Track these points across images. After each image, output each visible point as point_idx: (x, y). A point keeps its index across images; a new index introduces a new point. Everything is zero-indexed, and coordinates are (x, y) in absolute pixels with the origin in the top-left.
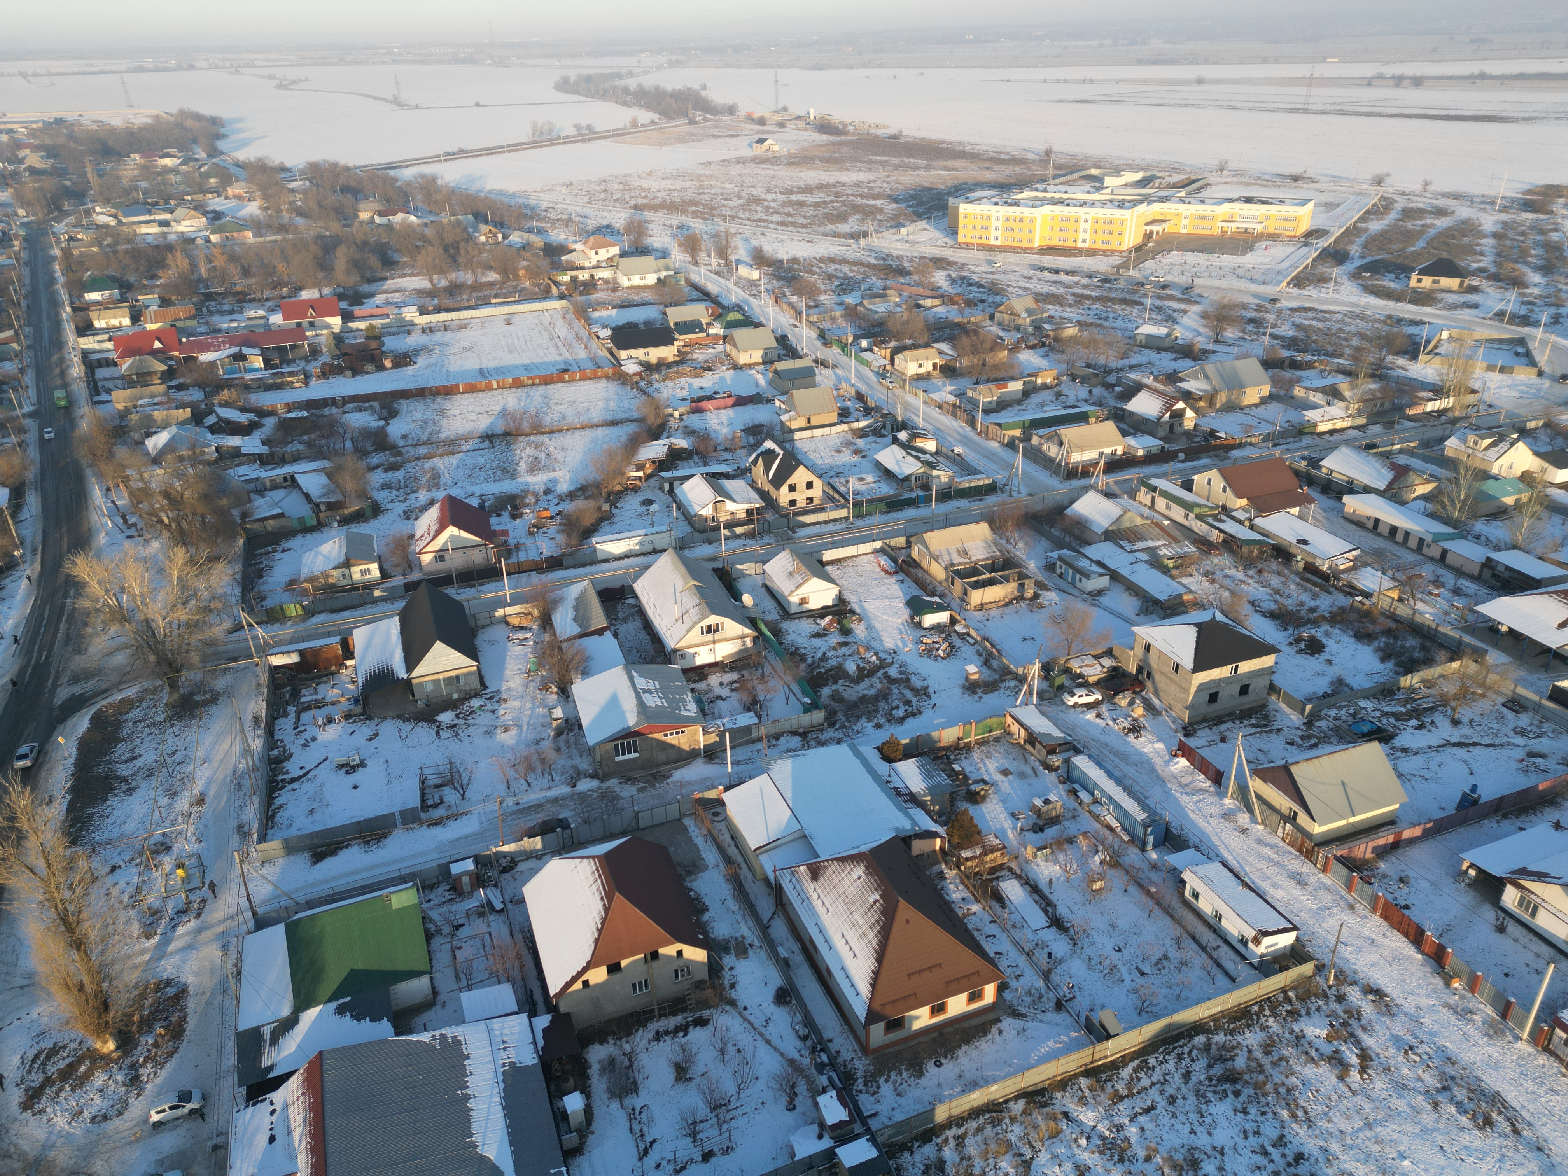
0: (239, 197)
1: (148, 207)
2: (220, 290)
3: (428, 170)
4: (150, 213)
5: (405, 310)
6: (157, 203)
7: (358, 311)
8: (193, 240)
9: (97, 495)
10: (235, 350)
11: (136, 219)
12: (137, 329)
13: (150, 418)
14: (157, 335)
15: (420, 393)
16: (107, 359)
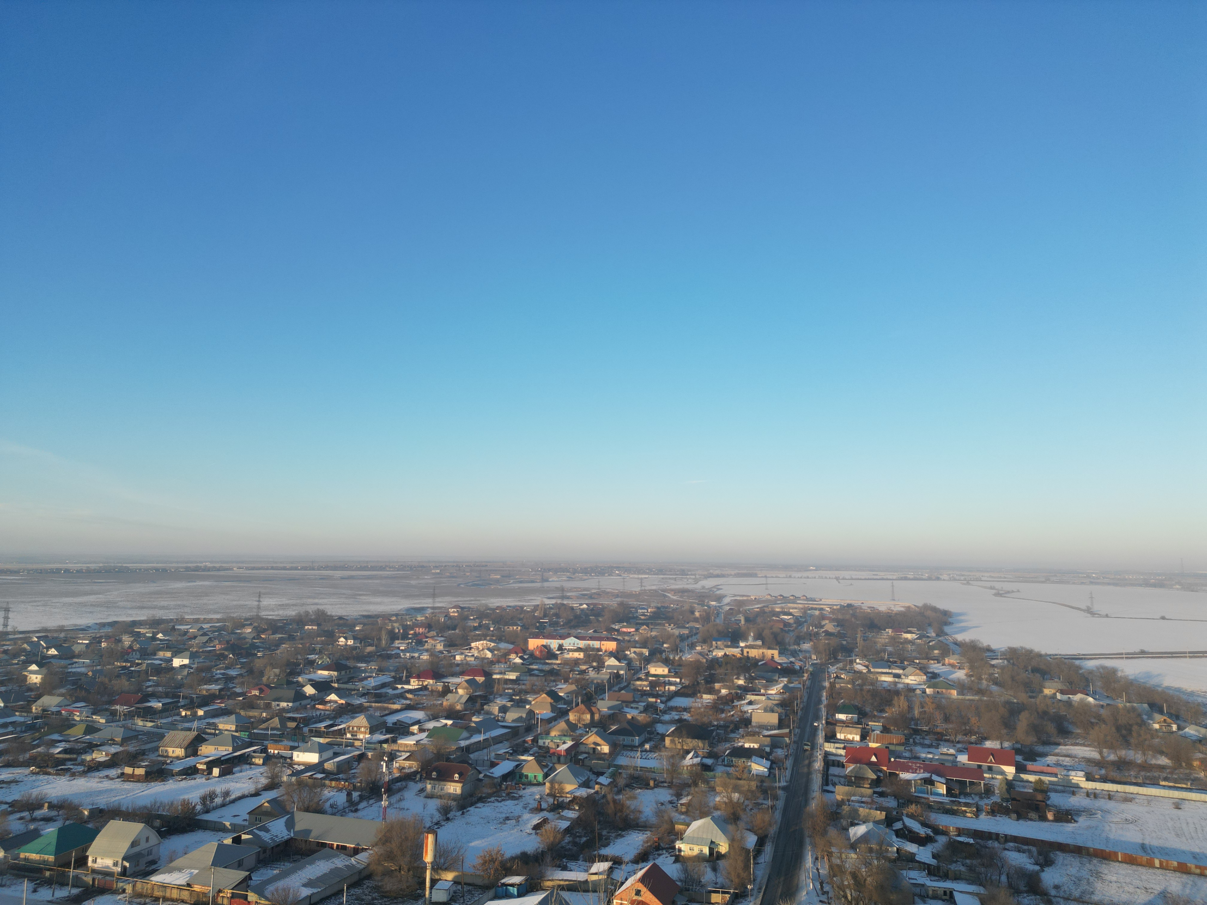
0: (952, 666)
1: (889, 664)
2: (925, 728)
3: (1109, 663)
4: (889, 667)
5: (1073, 773)
6: (895, 662)
7: (1030, 766)
8: (914, 690)
9: (809, 861)
10: (927, 775)
11: (880, 670)
12: (863, 745)
13: (856, 811)
14: (875, 751)
15: (1078, 851)
16: (839, 761)
